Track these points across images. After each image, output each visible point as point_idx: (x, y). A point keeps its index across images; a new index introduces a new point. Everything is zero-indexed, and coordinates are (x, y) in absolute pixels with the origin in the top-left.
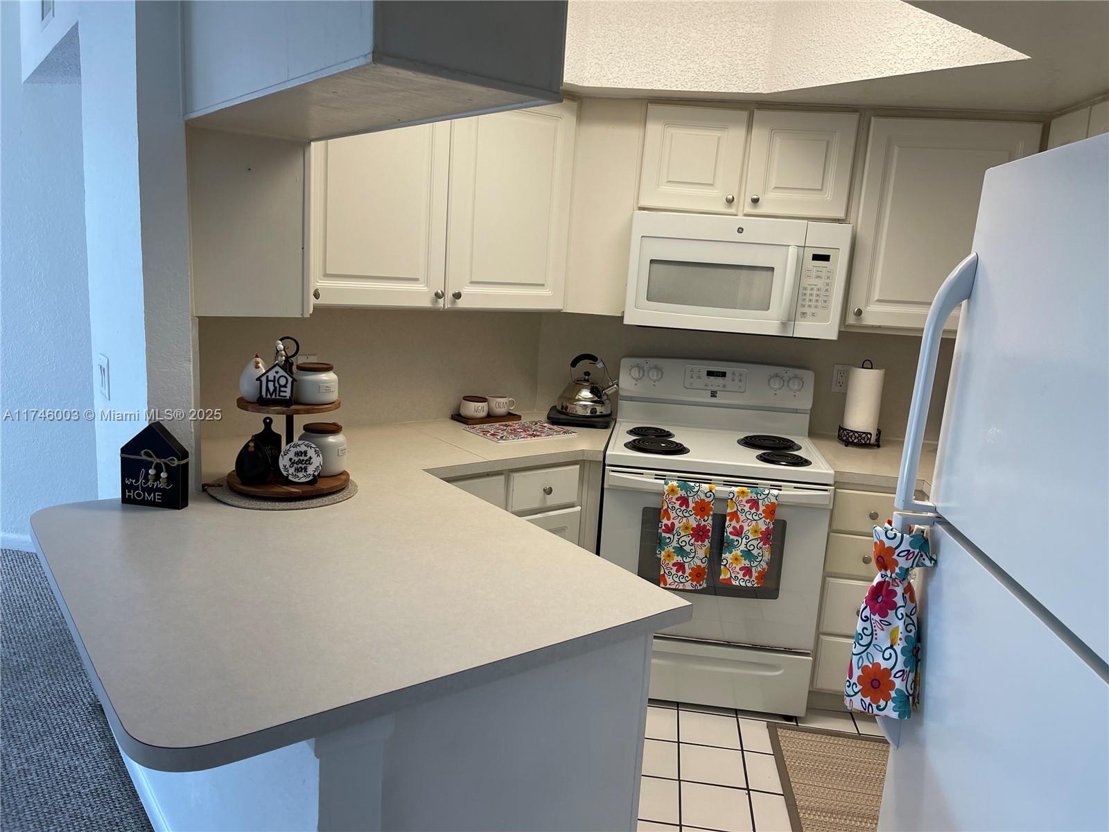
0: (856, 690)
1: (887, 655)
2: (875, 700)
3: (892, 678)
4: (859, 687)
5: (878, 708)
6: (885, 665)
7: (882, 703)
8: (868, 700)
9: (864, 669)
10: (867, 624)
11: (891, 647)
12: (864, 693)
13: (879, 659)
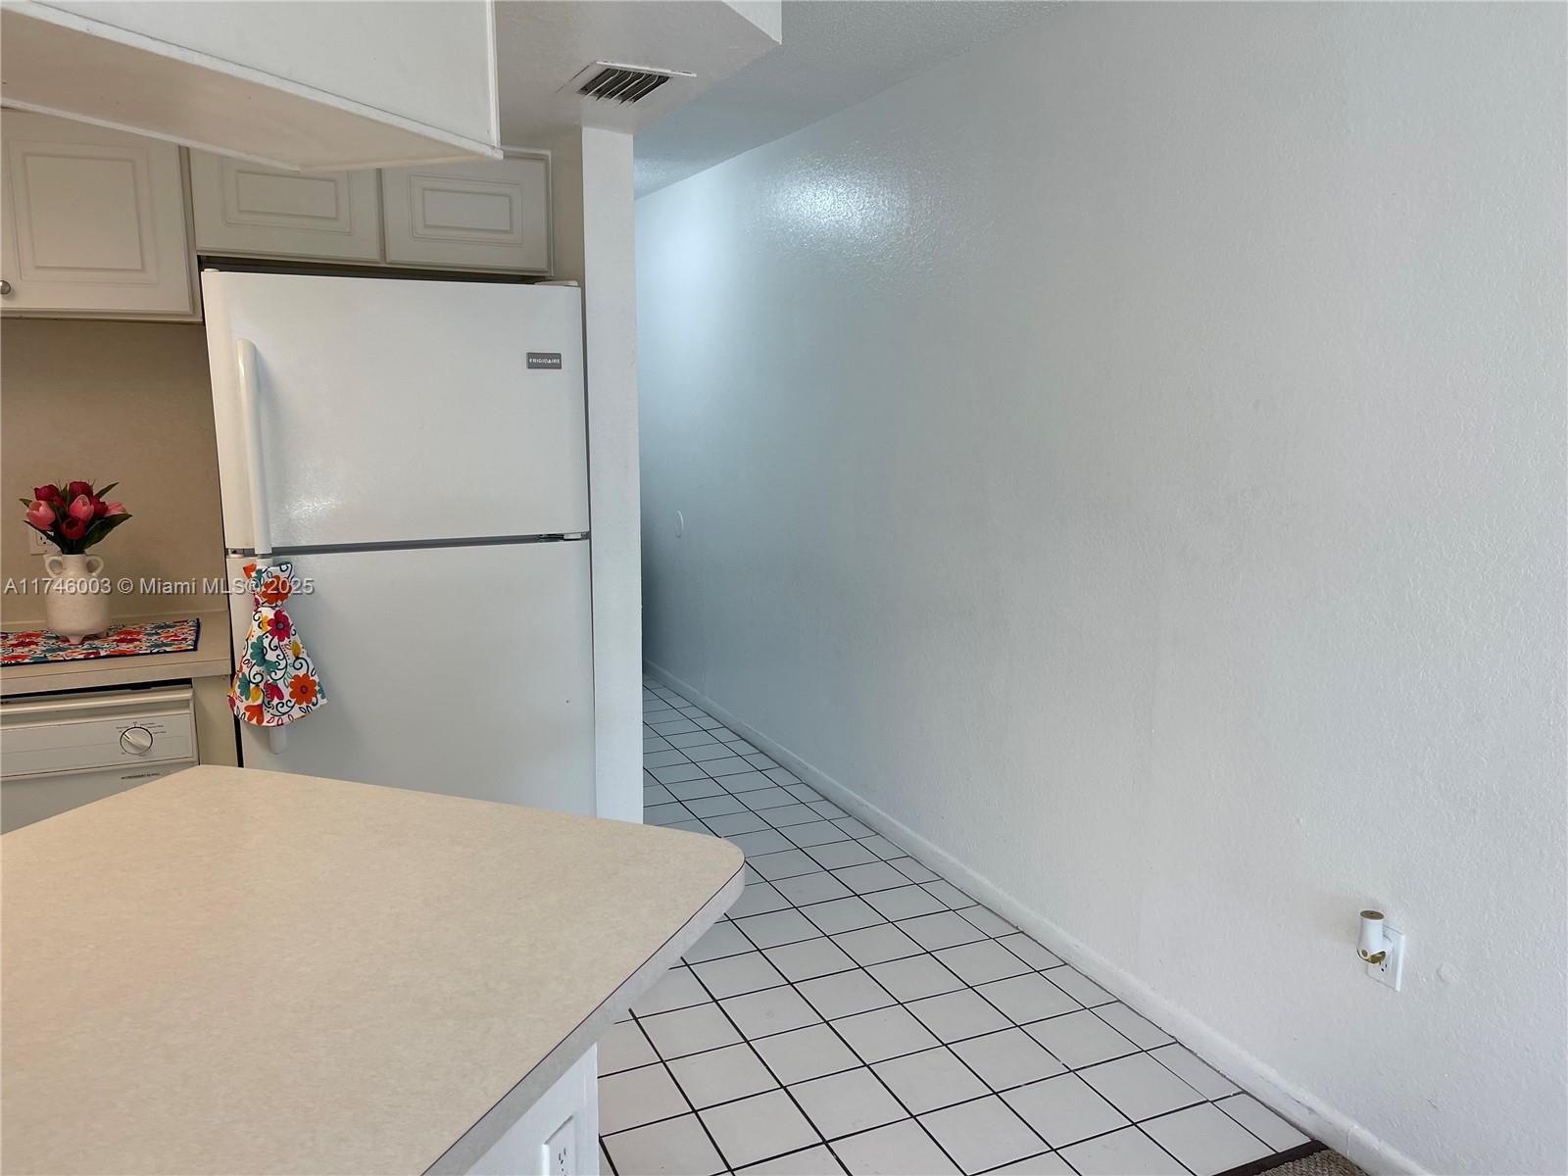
0: (291, 705)
1: (298, 666)
2: (309, 701)
3: (311, 678)
4: (293, 701)
5: (314, 705)
6: (301, 673)
7: (314, 700)
8: (304, 705)
9: (291, 685)
10: (278, 652)
11: (297, 658)
12: (299, 702)
13: (294, 673)
